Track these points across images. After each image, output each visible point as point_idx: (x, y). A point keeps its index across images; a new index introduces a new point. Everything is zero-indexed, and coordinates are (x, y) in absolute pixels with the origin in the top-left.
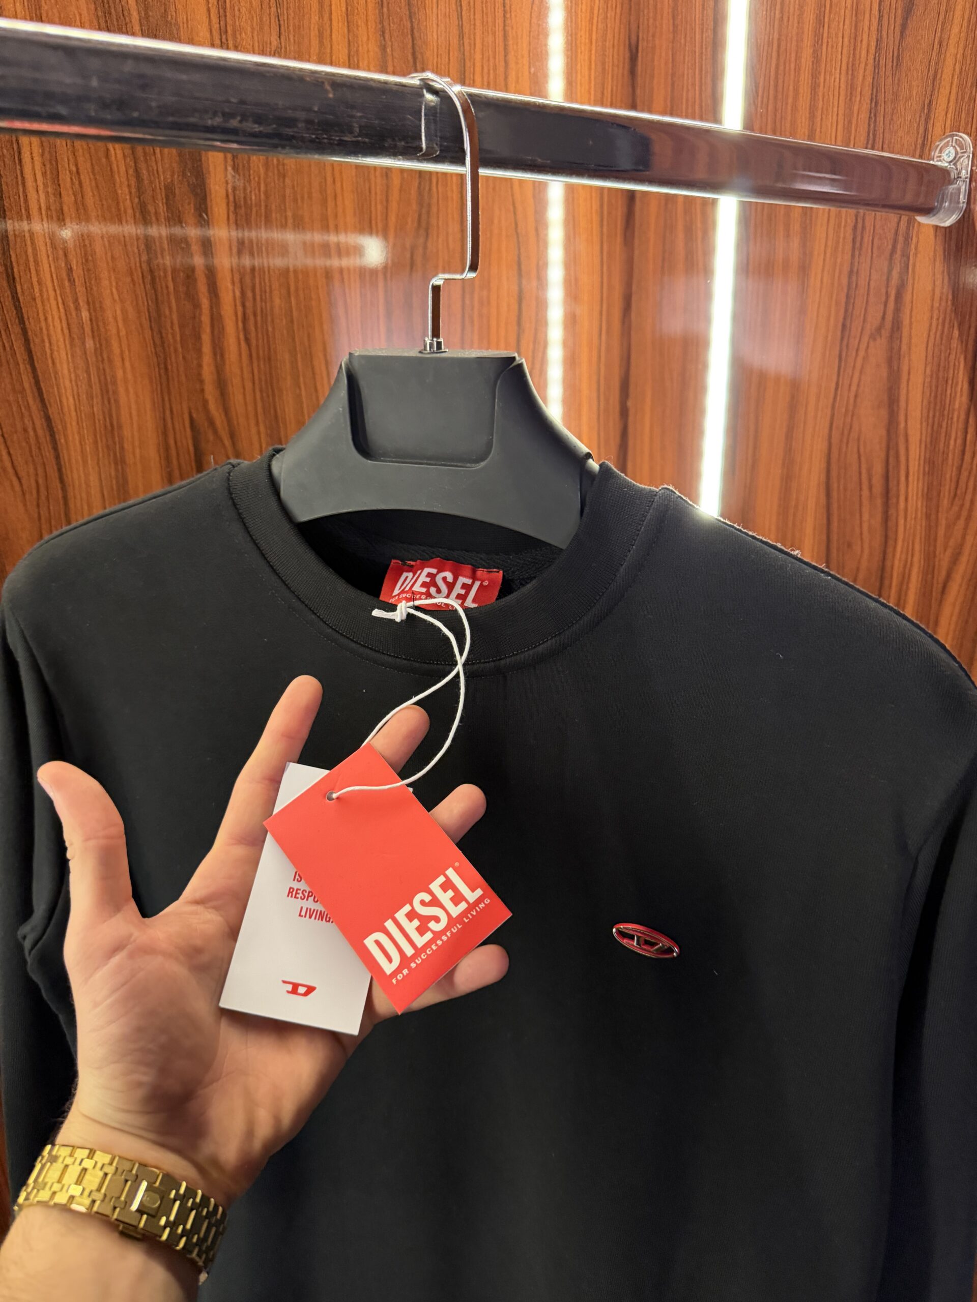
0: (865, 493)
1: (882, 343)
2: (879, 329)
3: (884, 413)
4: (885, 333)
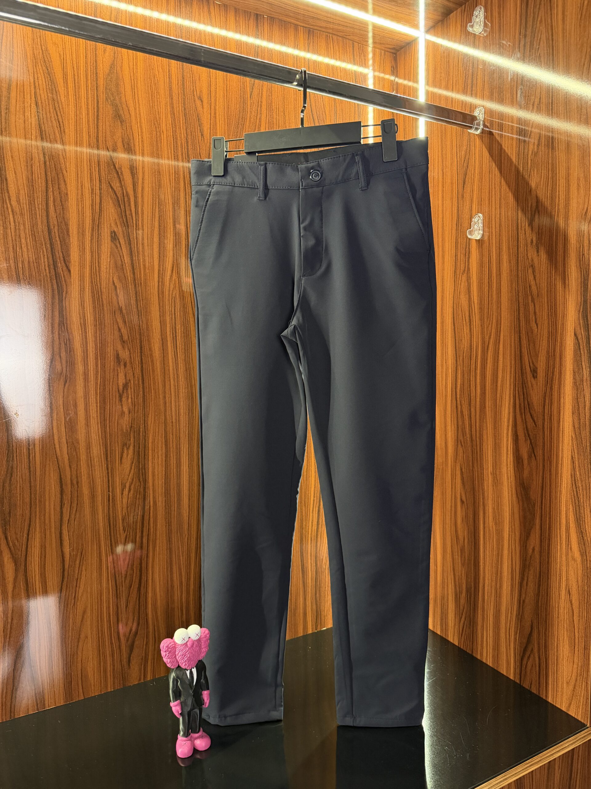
0: (464, 322)
1: (465, 275)
2: (464, 271)
3: (467, 296)
4: (466, 272)
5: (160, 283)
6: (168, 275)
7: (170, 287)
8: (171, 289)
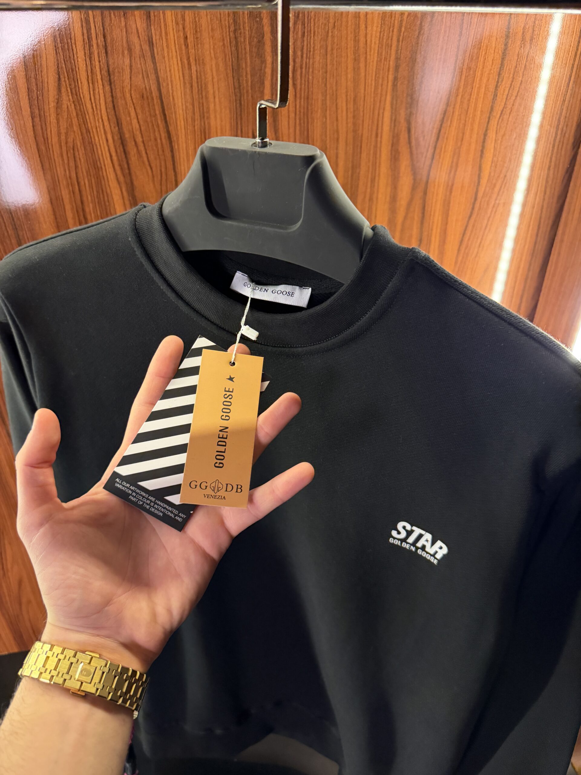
5: (37, 120)
6: (51, 99)
7: (59, 127)
8: (63, 131)
